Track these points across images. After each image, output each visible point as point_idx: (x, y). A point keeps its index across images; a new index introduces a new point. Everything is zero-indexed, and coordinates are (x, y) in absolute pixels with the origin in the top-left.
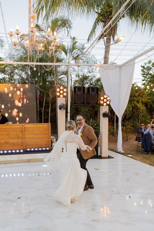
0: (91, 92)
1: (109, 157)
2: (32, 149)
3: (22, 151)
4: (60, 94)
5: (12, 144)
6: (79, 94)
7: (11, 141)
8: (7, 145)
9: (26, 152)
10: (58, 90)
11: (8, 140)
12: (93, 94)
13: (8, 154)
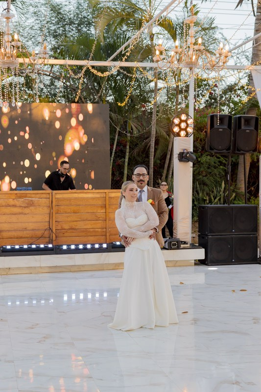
0: (243, 127)
3: (105, 246)
4: (181, 129)
5: (83, 232)
6: (220, 130)
7: (81, 225)
8: (74, 234)
9: (112, 248)
10: (176, 121)
11: (75, 223)
12: (247, 131)
13: (77, 251)
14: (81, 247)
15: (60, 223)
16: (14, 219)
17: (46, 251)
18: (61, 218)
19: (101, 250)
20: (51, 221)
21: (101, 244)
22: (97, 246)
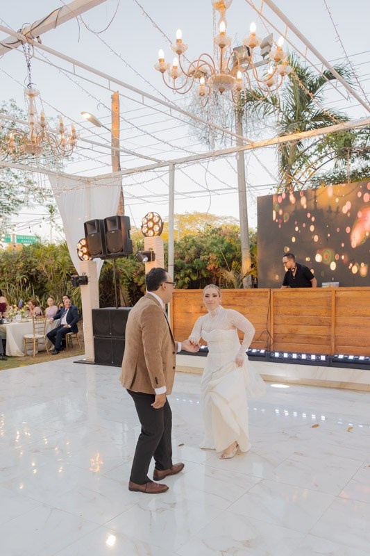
2: (351, 357)
5: (305, 338)
8: (294, 340)
11: (296, 327)
13: (291, 360)
15: (279, 326)
17: (258, 356)
19: (318, 363)
20: (269, 324)
21: (318, 355)
22: (313, 357)
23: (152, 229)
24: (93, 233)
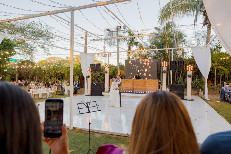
0: (180, 64)
1: (192, 100)
3: (143, 92)
5: (140, 89)
6: (173, 65)
7: (139, 87)
10: (163, 63)
14: (140, 92)
15: (134, 87)
16: (125, 85)
17: (130, 93)
18: (134, 85)
19: (142, 93)
20: (132, 86)
22: (141, 92)
23: (107, 66)
24: (92, 67)
